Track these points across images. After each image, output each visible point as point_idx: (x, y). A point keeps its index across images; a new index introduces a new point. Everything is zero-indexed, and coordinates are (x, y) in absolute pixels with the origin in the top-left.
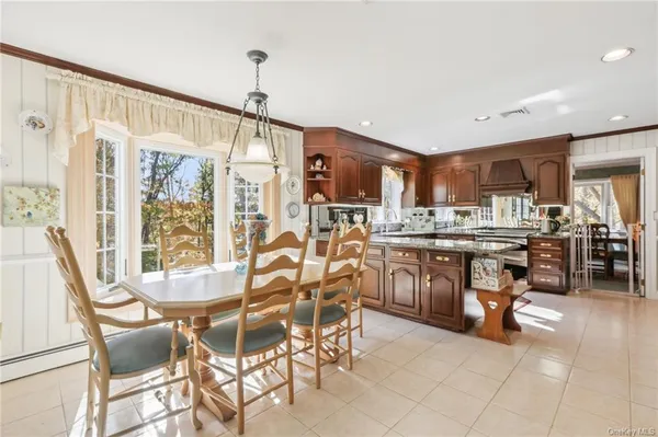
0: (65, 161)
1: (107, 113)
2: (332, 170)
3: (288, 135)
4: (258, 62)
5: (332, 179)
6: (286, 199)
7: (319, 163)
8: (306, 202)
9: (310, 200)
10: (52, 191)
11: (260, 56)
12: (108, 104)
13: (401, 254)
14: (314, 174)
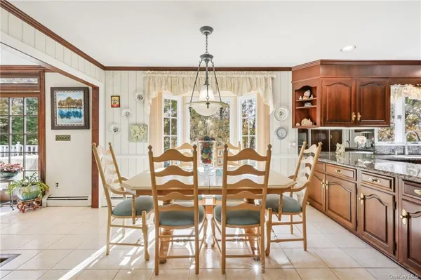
0: (149, 112)
1: (163, 87)
2: (318, 98)
3: (274, 76)
4: (207, 34)
5: (318, 106)
6: (275, 125)
7: (307, 93)
8: (294, 126)
9: (298, 124)
10: (145, 126)
11: (207, 30)
12: (164, 83)
13: (370, 179)
14: (303, 103)
